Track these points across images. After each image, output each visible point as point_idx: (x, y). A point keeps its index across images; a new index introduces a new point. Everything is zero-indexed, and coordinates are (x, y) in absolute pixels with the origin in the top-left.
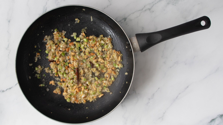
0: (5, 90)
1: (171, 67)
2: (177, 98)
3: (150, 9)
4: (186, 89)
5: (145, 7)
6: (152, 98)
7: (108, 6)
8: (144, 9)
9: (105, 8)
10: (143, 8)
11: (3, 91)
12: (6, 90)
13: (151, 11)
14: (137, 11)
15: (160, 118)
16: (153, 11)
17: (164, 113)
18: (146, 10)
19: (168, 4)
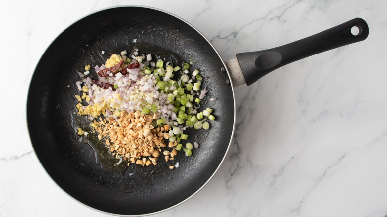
0: (20, 155)
1: (314, 121)
2: (324, 175)
3: (279, 17)
4: (341, 159)
5: (270, 13)
6: (280, 175)
7: (205, 10)
8: (269, 17)
9: (199, 14)
10: (268, 15)
11: (17, 158)
12: (22, 156)
13: (281, 20)
14: (256, 20)
15: (293, 210)
16: (285, 21)
17: (301, 202)
18: (272, 19)
19: (312, 8)
